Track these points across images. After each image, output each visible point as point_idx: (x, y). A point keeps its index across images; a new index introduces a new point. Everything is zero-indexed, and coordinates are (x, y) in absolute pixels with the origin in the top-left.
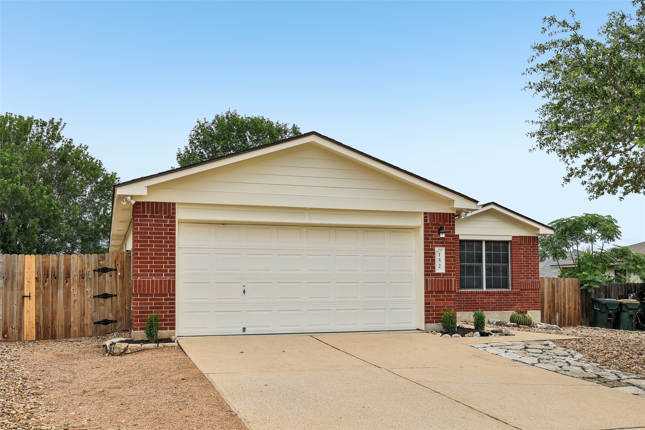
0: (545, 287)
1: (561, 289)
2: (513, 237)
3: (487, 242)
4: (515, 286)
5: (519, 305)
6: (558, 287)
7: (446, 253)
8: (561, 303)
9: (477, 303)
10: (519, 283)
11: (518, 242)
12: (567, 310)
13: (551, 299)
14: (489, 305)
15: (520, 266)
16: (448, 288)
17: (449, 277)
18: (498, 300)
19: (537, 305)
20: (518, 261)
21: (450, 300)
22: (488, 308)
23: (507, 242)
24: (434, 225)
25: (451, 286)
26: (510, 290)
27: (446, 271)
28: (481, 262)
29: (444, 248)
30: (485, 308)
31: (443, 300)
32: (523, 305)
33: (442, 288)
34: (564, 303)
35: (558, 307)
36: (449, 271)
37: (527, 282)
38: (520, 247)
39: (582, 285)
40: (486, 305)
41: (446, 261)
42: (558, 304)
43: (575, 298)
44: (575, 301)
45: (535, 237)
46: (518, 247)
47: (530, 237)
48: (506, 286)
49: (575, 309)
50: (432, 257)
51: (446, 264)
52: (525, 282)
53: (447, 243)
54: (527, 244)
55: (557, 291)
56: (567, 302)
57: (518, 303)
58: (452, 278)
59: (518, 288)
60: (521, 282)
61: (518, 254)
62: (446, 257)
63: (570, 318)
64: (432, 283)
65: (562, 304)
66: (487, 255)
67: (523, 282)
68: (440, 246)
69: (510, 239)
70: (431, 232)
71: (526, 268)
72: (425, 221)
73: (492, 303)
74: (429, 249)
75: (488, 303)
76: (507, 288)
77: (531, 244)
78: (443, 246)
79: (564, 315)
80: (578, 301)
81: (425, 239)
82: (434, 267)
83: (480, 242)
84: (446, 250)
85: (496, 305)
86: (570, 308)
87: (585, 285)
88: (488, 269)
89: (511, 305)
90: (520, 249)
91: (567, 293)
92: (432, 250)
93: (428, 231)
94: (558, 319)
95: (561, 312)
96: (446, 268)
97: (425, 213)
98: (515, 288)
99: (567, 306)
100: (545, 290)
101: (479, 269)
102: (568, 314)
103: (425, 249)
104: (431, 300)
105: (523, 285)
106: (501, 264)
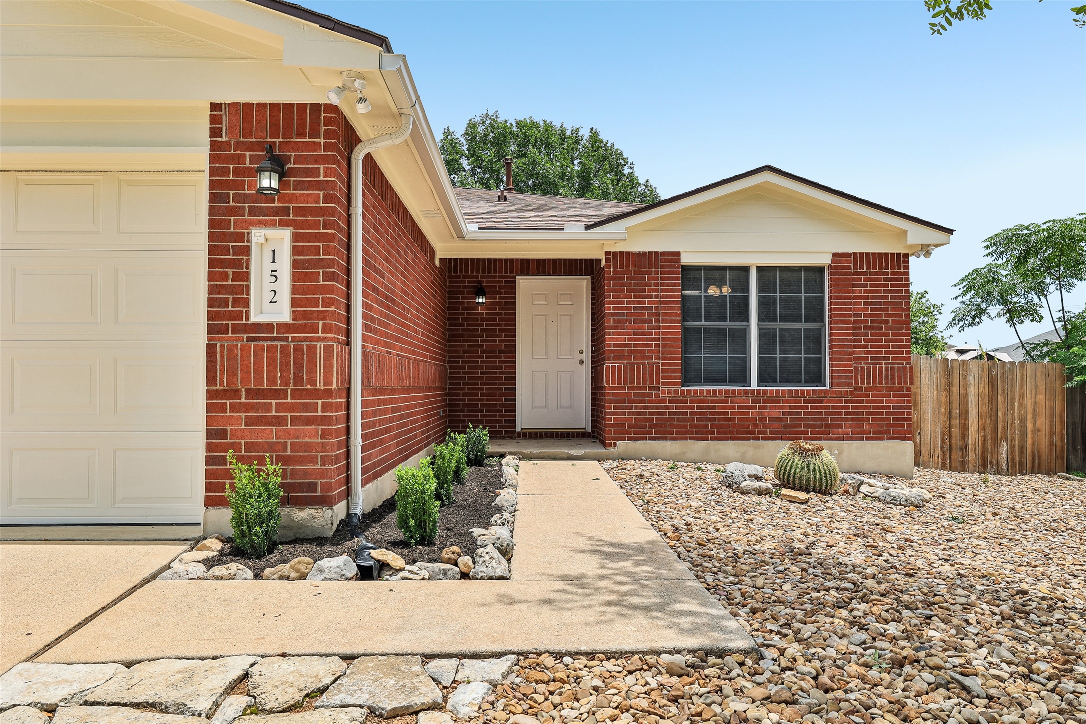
0: (972, 382)
1: (1013, 386)
2: (834, 255)
3: (760, 269)
4: (839, 378)
5: (851, 426)
6: (1005, 381)
7: (296, 251)
8: (1013, 419)
9: (729, 420)
10: (850, 372)
11: (850, 268)
12: (1030, 436)
13: (985, 410)
14: (764, 426)
15: (854, 328)
16: (298, 380)
17: (306, 339)
18: (790, 414)
19: (903, 426)
20: (850, 316)
21: (309, 422)
22: (760, 433)
23: (820, 270)
24: (251, 147)
25: (312, 369)
26: (828, 388)
27: (295, 315)
28: (747, 319)
29: (286, 234)
30: (754, 432)
31: (279, 421)
32: (862, 426)
33: (272, 381)
34: (1023, 421)
35: (1005, 429)
36: (306, 316)
37: (875, 369)
38: (853, 280)
39: (1070, 379)
40: (756, 426)
41: (295, 277)
42: (1005, 421)
43: (1053, 409)
44: (1052, 416)
45: (899, 255)
46: (849, 280)
47: (886, 254)
48: (818, 379)
49: (1052, 433)
50: (237, 264)
51: (295, 290)
52: (869, 369)
53: (300, 211)
54: (876, 274)
55: (1004, 391)
56: (1029, 417)
57: (847, 421)
58: (319, 339)
59: (848, 385)
60: (856, 368)
61: (850, 298)
62: (295, 265)
63: (1036, 455)
64: (232, 358)
65: (1017, 422)
66: (761, 303)
67: (862, 368)
68: (272, 225)
69: (826, 260)
70: (237, 173)
71: (872, 334)
72: (215, 133)
73: (771, 420)
74: (224, 237)
75: (760, 420)
76: (821, 383)
77: (887, 274)
78: (283, 225)
79: (1022, 449)
80: (1061, 417)
81: (213, 198)
82: (246, 303)
83: (746, 270)
84: (296, 238)
85: (785, 426)
86: (1036, 431)
87: (1077, 379)
88: (766, 338)
89: (827, 426)
90: (854, 286)
91: (1029, 396)
92: (240, 237)
93: (226, 172)
94: (1004, 455)
95: (1013, 439)
96: (294, 303)
97: (215, 107)
98: (839, 385)
99: (1030, 426)
100: (972, 388)
101: (742, 337)
102: (1033, 444)
103: (212, 237)
104: (228, 421)
105: (863, 376)
106: (802, 325)
